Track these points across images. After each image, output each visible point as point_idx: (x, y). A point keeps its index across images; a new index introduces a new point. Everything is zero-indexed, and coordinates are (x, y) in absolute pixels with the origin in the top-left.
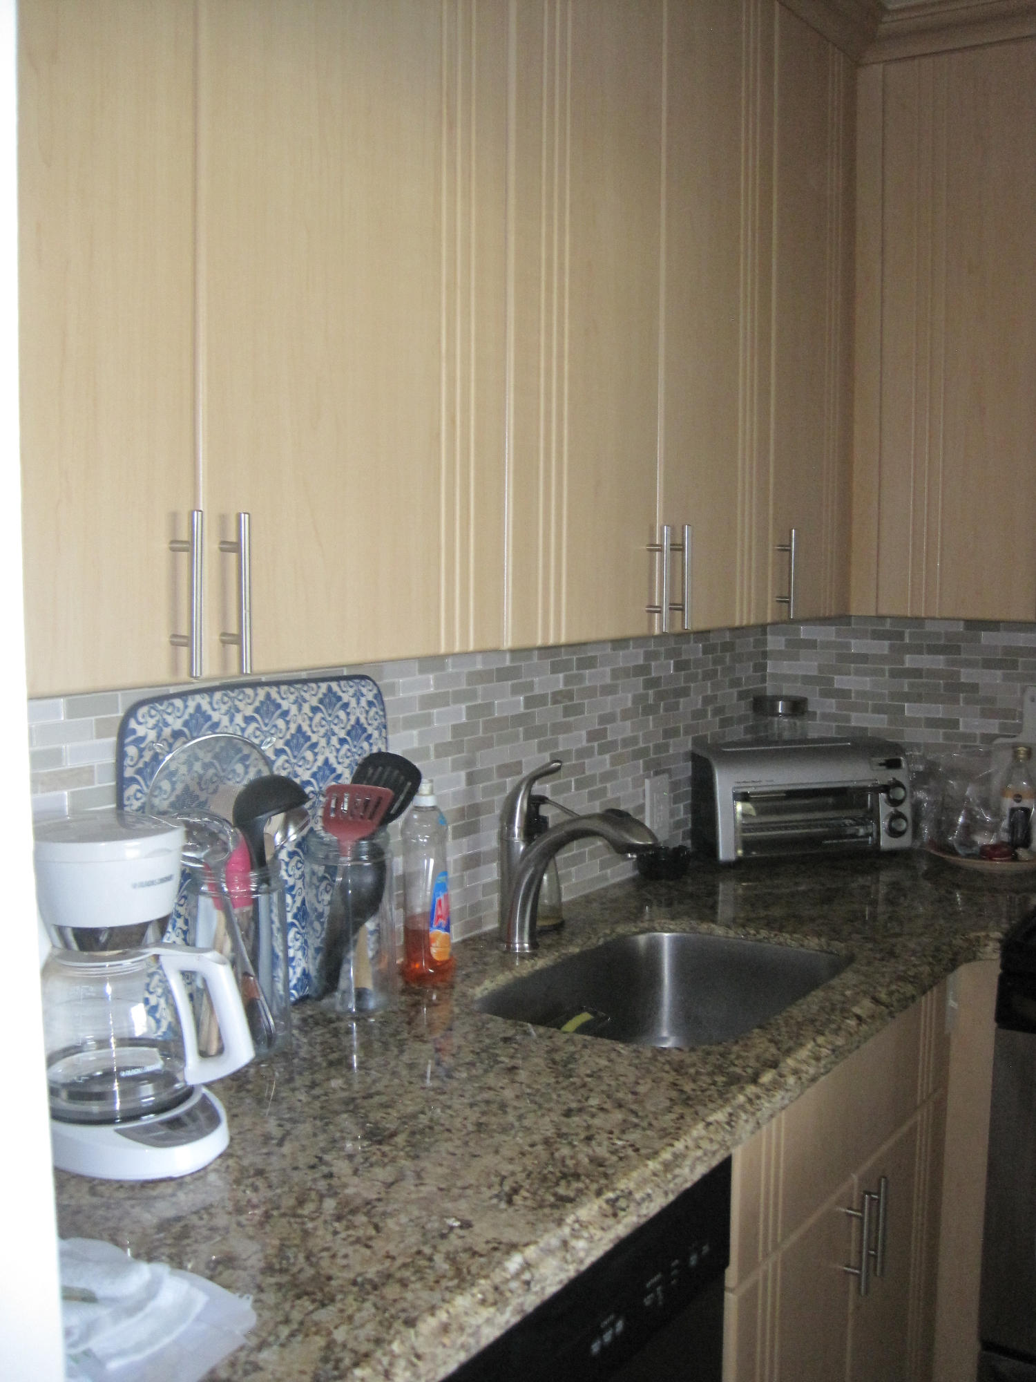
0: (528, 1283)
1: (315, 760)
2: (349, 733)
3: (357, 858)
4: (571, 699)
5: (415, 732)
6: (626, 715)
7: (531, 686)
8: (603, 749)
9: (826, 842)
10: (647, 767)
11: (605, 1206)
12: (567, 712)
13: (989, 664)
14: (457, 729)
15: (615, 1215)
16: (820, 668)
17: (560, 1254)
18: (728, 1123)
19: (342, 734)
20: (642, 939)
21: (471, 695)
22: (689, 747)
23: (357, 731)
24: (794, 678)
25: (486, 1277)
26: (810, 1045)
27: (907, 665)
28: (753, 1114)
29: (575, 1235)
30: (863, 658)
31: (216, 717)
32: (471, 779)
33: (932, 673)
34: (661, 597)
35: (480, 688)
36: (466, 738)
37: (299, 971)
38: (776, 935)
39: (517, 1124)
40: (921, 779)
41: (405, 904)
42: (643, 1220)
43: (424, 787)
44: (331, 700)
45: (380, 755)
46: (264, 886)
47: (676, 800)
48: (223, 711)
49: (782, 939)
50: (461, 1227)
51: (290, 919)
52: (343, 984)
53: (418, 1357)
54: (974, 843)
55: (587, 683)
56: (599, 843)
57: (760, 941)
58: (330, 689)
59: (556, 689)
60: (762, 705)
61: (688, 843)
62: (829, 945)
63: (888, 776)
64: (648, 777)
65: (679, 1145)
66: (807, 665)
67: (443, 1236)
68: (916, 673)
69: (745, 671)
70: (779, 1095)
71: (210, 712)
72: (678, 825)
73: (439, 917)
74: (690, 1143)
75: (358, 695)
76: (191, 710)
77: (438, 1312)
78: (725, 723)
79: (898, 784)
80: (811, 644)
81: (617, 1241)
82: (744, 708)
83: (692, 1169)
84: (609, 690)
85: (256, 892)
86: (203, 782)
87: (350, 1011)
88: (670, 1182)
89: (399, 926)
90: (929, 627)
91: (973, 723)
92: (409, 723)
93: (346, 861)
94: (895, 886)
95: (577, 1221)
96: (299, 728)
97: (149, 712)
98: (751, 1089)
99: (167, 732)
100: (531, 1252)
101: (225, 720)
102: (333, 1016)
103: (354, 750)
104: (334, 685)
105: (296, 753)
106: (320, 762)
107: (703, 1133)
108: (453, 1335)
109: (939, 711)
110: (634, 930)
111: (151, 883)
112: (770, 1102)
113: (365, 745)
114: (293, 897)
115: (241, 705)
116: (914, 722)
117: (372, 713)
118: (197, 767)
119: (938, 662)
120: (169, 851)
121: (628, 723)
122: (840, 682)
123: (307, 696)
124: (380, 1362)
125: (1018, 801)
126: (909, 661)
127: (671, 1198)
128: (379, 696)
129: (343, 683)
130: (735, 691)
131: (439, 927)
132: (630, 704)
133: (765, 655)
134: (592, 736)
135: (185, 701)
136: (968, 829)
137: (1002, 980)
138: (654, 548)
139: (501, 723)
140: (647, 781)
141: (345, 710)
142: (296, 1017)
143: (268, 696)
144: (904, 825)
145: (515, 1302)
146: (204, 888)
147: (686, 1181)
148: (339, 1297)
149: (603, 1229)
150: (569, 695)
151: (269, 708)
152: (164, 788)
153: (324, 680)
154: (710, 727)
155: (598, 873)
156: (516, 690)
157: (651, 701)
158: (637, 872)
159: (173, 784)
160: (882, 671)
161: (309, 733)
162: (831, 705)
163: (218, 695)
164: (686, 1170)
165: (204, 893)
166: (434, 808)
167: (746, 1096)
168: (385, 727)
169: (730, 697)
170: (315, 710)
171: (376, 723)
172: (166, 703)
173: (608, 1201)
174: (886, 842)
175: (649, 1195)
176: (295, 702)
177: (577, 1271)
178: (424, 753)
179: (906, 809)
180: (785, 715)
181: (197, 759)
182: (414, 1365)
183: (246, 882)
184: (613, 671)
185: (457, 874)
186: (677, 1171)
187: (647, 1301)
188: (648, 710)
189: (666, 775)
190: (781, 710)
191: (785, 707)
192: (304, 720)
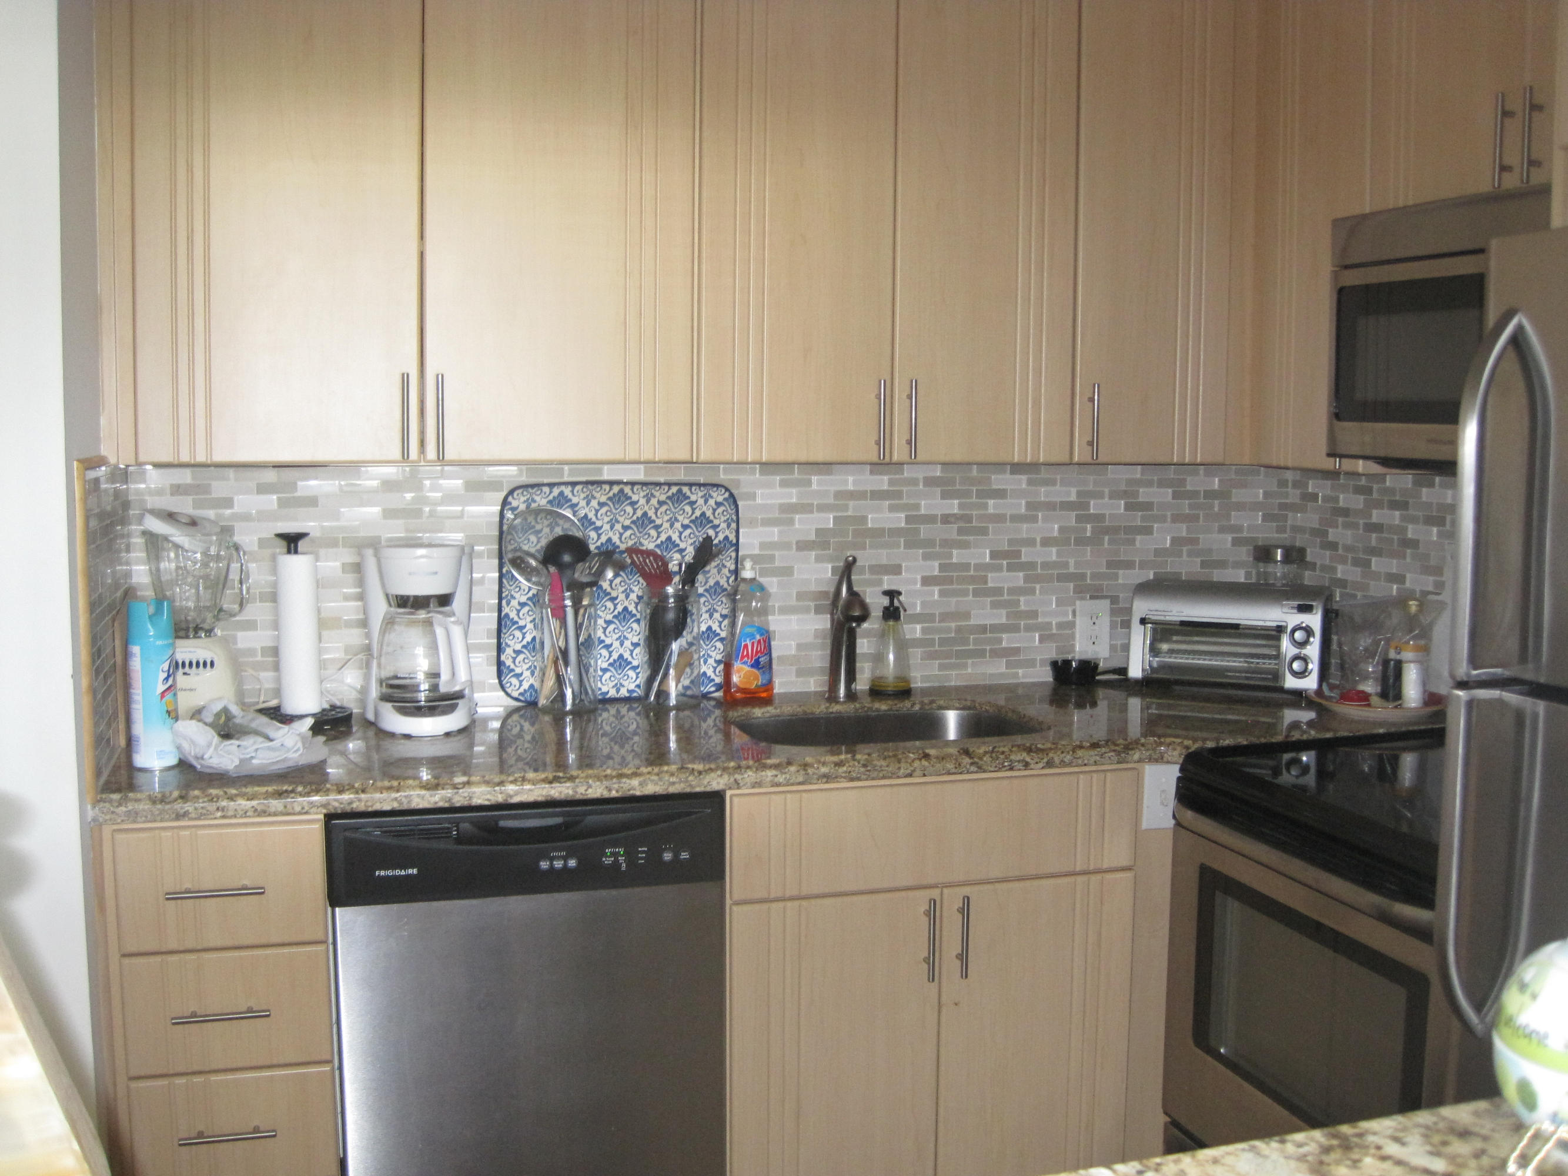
1: (659, 536)
2: (693, 522)
4: (970, 522)
6: (1050, 542)
7: (914, 506)
8: (1015, 568)
10: (1079, 591)
12: (964, 532)
14: (819, 532)
19: (686, 522)
23: (702, 521)
27: (1374, 519)
30: (1346, 512)
31: (575, 500)
35: (850, 504)
36: (831, 539)
44: (678, 498)
47: (1125, 624)
48: (582, 497)
55: (992, 511)
58: (679, 491)
59: (949, 512)
64: (1078, 598)
68: (1380, 528)
71: (571, 497)
73: (745, 656)
75: (707, 497)
76: (555, 494)
78: (1212, 564)
79: (1303, 628)
80: (1315, 498)
84: (1023, 519)
91: (1415, 582)
93: (655, 602)
96: (645, 514)
104: (685, 488)
105: (641, 530)
106: (664, 539)
108: (391, 791)
109: (1393, 566)
115: (597, 495)
116: (1376, 576)
117: (721, 511)
119: (1395, 517)
121: (1053, 550)
122: (1333, 534)
123: (656, 494)
126: (1376, 516)
128: (731, 499)
129: (694, 488)
130: (1230, 538)
131: (744, 664)
132: (1056, 534)
134: (997, 555)
135: (551, 489)
139: (874, 532)
140: (1079, 602)
143: (622, 491)
145: (442, 794)
150: (965, 518)
151: (621, 499)
153: (676, 484)
154: (1188, 569)
155: (1004, 669)
156: (894, 509)
157: (1088, 534)
160: (1357, 526)
161: (654, 518)
162: (1326, 557)
163: (578, 487)
168: (737, 522)
169: (1222, 543)
170: (662, 503)
171: (723, 518)
172: (536, 489)
176: (645, 497)
177: (506, 800)
178: (786, 545)
179: (1311, 651)
180: (1281, 562)
183: (560, 600)
184: (1029, 503)
187: (608, 861)
188: (1081, 541)
189: (1107, 602)
190: (1279, 558)
191: (1283, 555)
192: (650, 509)
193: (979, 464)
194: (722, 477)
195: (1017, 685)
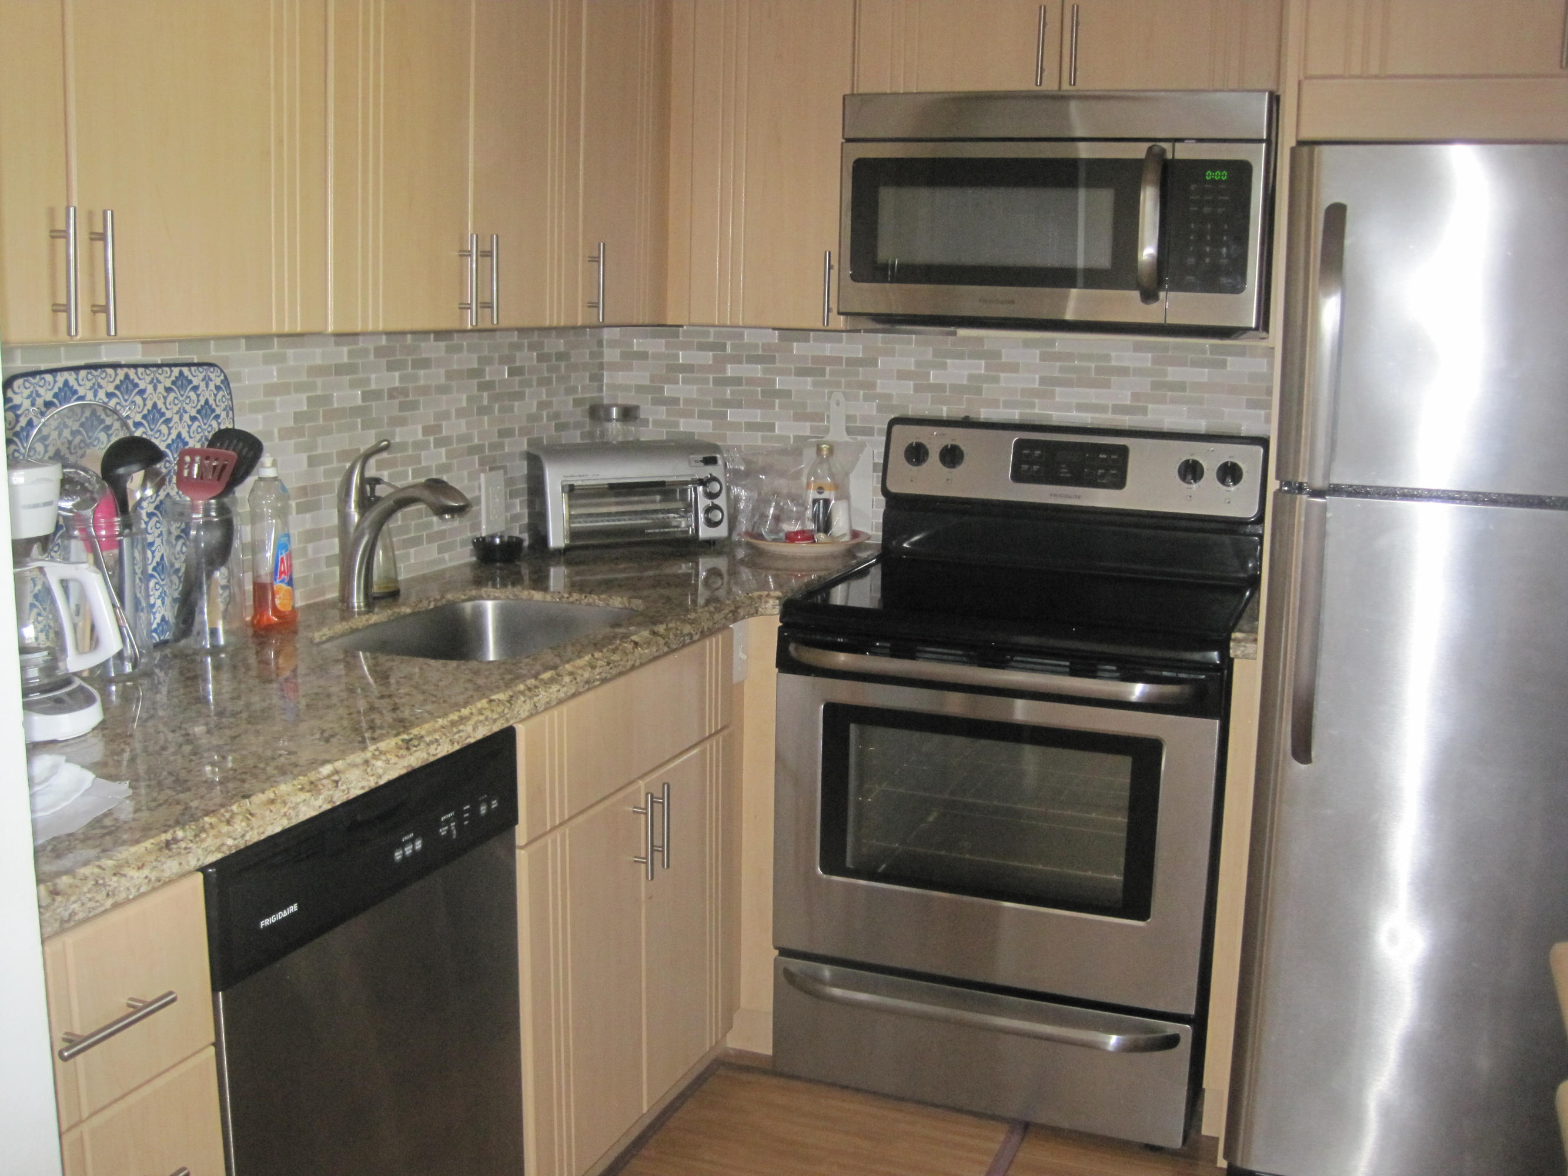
0: (337, 782)
1: (169, 434)
2: (199, 412)
3: (207, 514)
4: (407, 395)
5: (260, 417)
6: (461, 413)
7: (368, 381)
8: (439, 443)
9: (649, 531)
10: (482, 463)
11: (400, 743)
12: (403, 407)
13: (802, 372)
14: (298, 417)
15: (408, 749)
16: (653, 378)
17: (362, 768)
18: (509, 702)
19: (193, 413)
20: (468, 606)
21: (309, 387)
22: (525, 447)
23: (206, 410)
24: (626, 388)
25: (305, 775)
26: (587, 658)
27: (729, 374)
28: (531, 698)
29: (374, 757)
30: (688, 368)
31: (81, 392)
32: (312, 462)
33: (751, 381)
34: (471, 297)
35: (319, 381)
36: (307, 425)
37: (159, 617)
38: (586, 597)
39: (339, 704)
40: (737, 477)
41: (255, 568)
42: (432, 759)
43: (266, 459)
44: (182, 382)
45: (227, 431)
46: (127, 531)
47: (513, 495)
48: (88, 387)
49: (591, 601)
50: (288, 754)
51: (150, 571)
52: (196, 627)
53: (251, 814)
54: (781, 530)
55: (422, 382)
56: (421, 506)
57: (572, 603)
58: (181, 373)
59: (392, 386)
60: (597, 412)
61: (525, 536)
62: (630, 603)
63: (706, 471)
64: (483, 471)
65: (465, 712)
66: (638, 376)
67: (274, 759)
68: (737, 381)
69: (581, 381)
70: (555, 688)
71: (76, 387)
72: (515, 518)
73: (281, 573)
74: (474, 711)
75: (207, 380)
76: (60, 384)
77: (267, 792)
78: (561, 427)
79: (714, 479)
80: (643, 356)
81: (410, 769)
82: (580, 415)
83: (475, 729)
84: (443, 390)
85: (120, 535)
86: (72, 447)
87: (204, 647)
88: (456, 734)
89: (249, 587)
90: (748, 336)
91: (787, 429)
92: (254, 408)
93: (198, 517)
94: (714, 572)
95: (377, 749)
96: (155, 405)
97: (24, 384)
98: (531, 682)
99: (40, 402)
100: (339, 764)
101: (90, 395)
102: (191, 652)
103: (204, 427)
104: (185, 370)
105: (152, 426)
106: (174, 436)
107: (487, 706)
108: (278, 805)
109: (757, 416)
110: (463, 597)
111: (36, 506)
112: (546, 692)
113: (214, 424)
114: (153, 552)
115: (103, 383)
116: (735, 426)
117: (219, 396)
118: (66, 433)
119: (757, 371)
120: (50, 481)
121: (463, 422)
122: (668, 391)
123: (161, 378)
124: (223, 815)
125: (820, 493)
126: (730, 371)
127: (457, 747)
128: (226, 381)
129: (193, 369)
130: (570, 399)
131: (282, 581)
132: (464, 404)
133: (601, 366)
134: (427, 431)
135: (54, 377)
136: (777, 519)
137: (781, 630)
138: (464, 254)
139: (340, 413)
140: (482, 476)
141: (195, 392)
142: (158, 655)
143: (127, 376)
144: (719, 515)
145: (325, 793)
146: (76, 533)
147: (469, 737)
148: (193, 789)
149: (397, 756)
150: (404, 392)
151: (127, 386)
152: (37, 450)
153: (176, 365)
154: (547, 433)
155: (435, 555)
156: (353, 385)
157: (485, 402)
158: (474, 559)
159: (46, 447)
160: (706, 381)
161: (164, 410)
162: (662, 412)
163: (83, 373)
164: (469, 728)
165: (75, 537)
166: (275, 479)
167: (526, 686)
168: (232, 409)
169: (566, 405)
170: (168, 390)
171: (223, 406)
172: (38, 377)
173: (403, 740)
174: (705, 533)
175: (437, 740)
176: (151, 382)
177: (377, 783)
178: (269, 435)
179: (721, 501)
180: (617, 420)
181: (66, 426)
182: (248, 819)
183: (110, 526)
184: (447, 372)
185: (302, 545)
186: (461, 727)
187: (443, 831)
188: (483, 411)
189: (502, 472)
190: (614, 416)
191: (618, 413)
192: (159, 398)
193: (413, 333)
194: (213, 354)
195: (444, 571)
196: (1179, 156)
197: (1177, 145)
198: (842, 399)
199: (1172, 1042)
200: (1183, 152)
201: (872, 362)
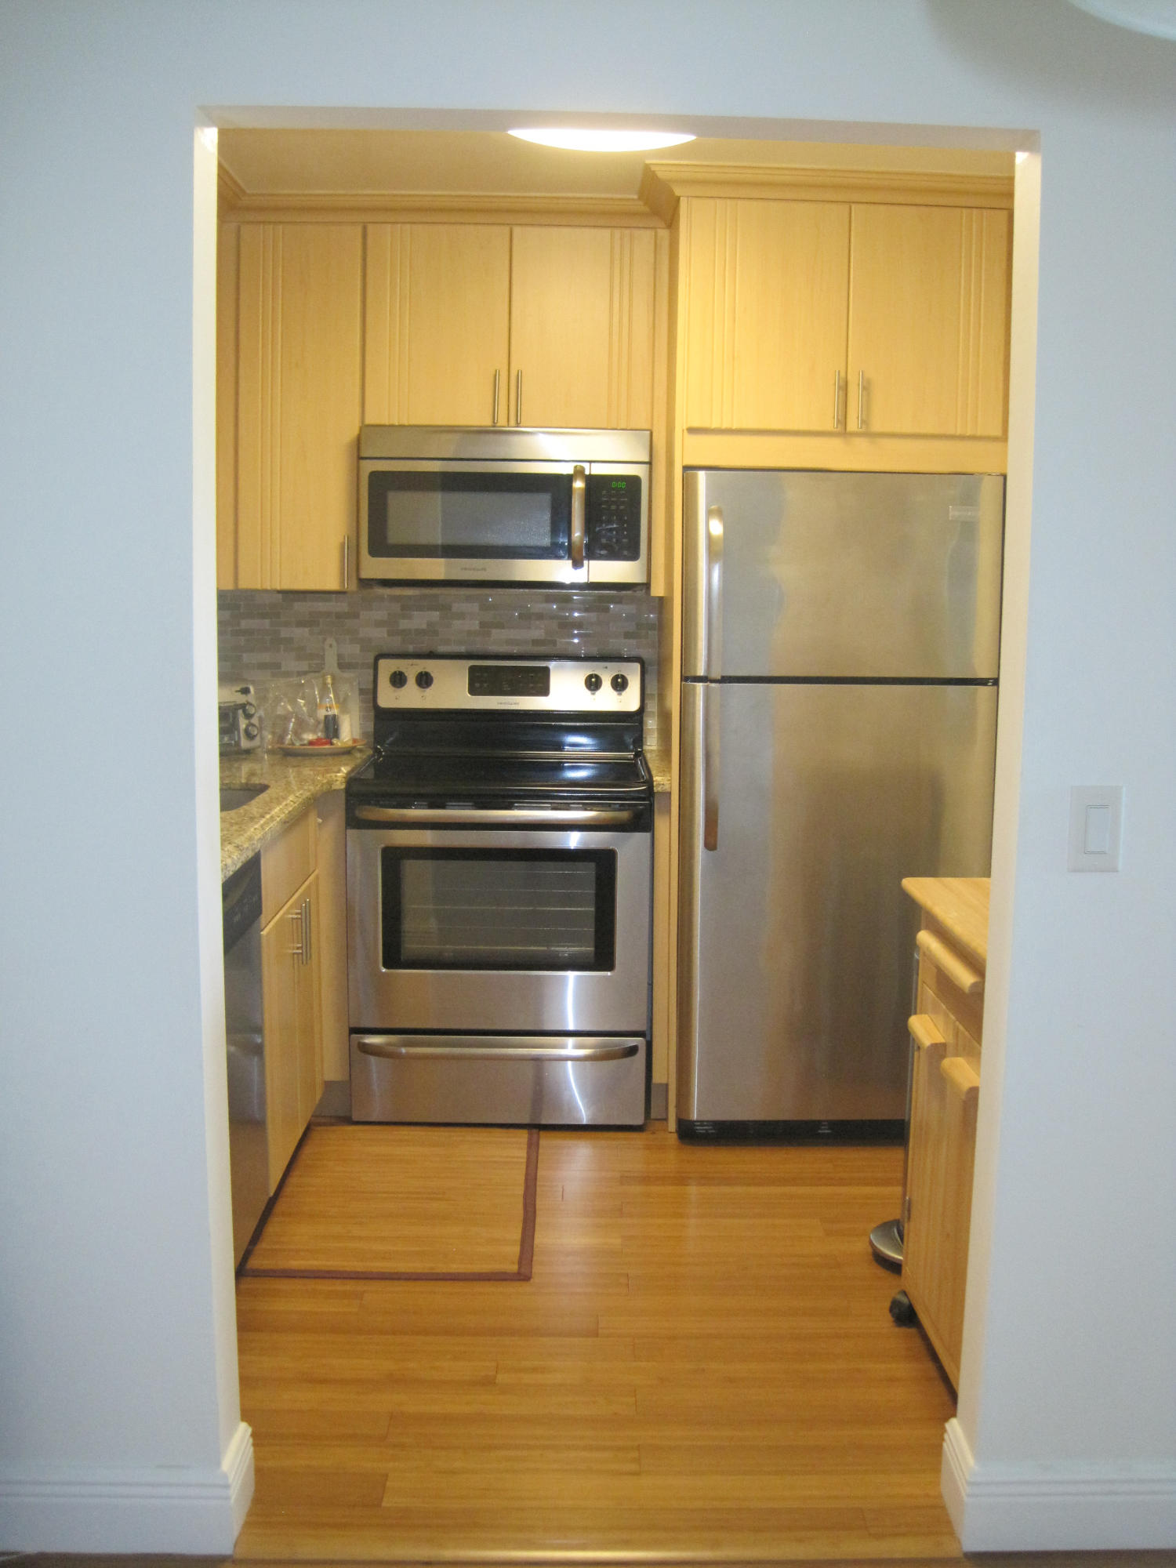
13: (300, 624)
33: (261, 632)
54: (303, 739)
63: (244, 699)
68: (250, 632)
91: (291, 664)
119: (266, 624)
125: (329, 711)
136: (298, 730)
137: (348, 799)
179: (255, 721)
196: (594, 472)
197: (593, 464)
198: (334, 644)
199: (632, 1051)
200: (598, 470)
201: (356, 616)
